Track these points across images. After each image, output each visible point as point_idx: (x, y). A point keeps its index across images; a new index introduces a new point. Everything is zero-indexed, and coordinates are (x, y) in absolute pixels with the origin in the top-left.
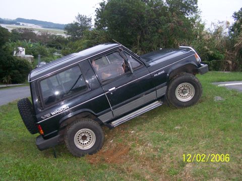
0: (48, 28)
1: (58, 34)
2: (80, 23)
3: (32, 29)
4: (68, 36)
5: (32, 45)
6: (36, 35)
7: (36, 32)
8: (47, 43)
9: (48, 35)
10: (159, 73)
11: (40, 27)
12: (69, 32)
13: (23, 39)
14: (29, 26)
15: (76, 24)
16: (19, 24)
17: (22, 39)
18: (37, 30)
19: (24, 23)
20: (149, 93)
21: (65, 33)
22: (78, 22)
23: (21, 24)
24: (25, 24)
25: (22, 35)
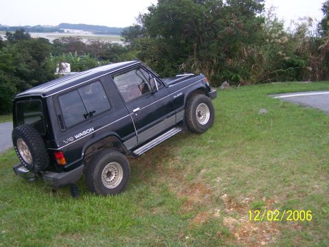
0: (101, 33)
1: (114, 42)
2: (141, 25)
3: (79, 38)
4: (127, 44)
5: (79, 59)
6: (84, 44)
7: (84, 41)
8: (100, 54)
9: (100, 44)
10: (178, 95)
11: (90, 34)
12: (127, 39)
13: (68, 51)
14: (75, 33)
15: (137, 27)
16: (63, 31)
17: (66, 52)
18: (86, 38)
19: (69, 30)
20: (170, 117)
21: (122, 40)
22: (139, 24)
23: (66, 30)
24: (71, 31)
25: (66, 46)
